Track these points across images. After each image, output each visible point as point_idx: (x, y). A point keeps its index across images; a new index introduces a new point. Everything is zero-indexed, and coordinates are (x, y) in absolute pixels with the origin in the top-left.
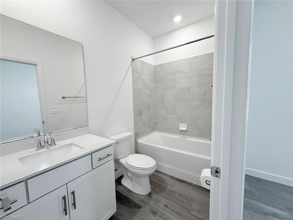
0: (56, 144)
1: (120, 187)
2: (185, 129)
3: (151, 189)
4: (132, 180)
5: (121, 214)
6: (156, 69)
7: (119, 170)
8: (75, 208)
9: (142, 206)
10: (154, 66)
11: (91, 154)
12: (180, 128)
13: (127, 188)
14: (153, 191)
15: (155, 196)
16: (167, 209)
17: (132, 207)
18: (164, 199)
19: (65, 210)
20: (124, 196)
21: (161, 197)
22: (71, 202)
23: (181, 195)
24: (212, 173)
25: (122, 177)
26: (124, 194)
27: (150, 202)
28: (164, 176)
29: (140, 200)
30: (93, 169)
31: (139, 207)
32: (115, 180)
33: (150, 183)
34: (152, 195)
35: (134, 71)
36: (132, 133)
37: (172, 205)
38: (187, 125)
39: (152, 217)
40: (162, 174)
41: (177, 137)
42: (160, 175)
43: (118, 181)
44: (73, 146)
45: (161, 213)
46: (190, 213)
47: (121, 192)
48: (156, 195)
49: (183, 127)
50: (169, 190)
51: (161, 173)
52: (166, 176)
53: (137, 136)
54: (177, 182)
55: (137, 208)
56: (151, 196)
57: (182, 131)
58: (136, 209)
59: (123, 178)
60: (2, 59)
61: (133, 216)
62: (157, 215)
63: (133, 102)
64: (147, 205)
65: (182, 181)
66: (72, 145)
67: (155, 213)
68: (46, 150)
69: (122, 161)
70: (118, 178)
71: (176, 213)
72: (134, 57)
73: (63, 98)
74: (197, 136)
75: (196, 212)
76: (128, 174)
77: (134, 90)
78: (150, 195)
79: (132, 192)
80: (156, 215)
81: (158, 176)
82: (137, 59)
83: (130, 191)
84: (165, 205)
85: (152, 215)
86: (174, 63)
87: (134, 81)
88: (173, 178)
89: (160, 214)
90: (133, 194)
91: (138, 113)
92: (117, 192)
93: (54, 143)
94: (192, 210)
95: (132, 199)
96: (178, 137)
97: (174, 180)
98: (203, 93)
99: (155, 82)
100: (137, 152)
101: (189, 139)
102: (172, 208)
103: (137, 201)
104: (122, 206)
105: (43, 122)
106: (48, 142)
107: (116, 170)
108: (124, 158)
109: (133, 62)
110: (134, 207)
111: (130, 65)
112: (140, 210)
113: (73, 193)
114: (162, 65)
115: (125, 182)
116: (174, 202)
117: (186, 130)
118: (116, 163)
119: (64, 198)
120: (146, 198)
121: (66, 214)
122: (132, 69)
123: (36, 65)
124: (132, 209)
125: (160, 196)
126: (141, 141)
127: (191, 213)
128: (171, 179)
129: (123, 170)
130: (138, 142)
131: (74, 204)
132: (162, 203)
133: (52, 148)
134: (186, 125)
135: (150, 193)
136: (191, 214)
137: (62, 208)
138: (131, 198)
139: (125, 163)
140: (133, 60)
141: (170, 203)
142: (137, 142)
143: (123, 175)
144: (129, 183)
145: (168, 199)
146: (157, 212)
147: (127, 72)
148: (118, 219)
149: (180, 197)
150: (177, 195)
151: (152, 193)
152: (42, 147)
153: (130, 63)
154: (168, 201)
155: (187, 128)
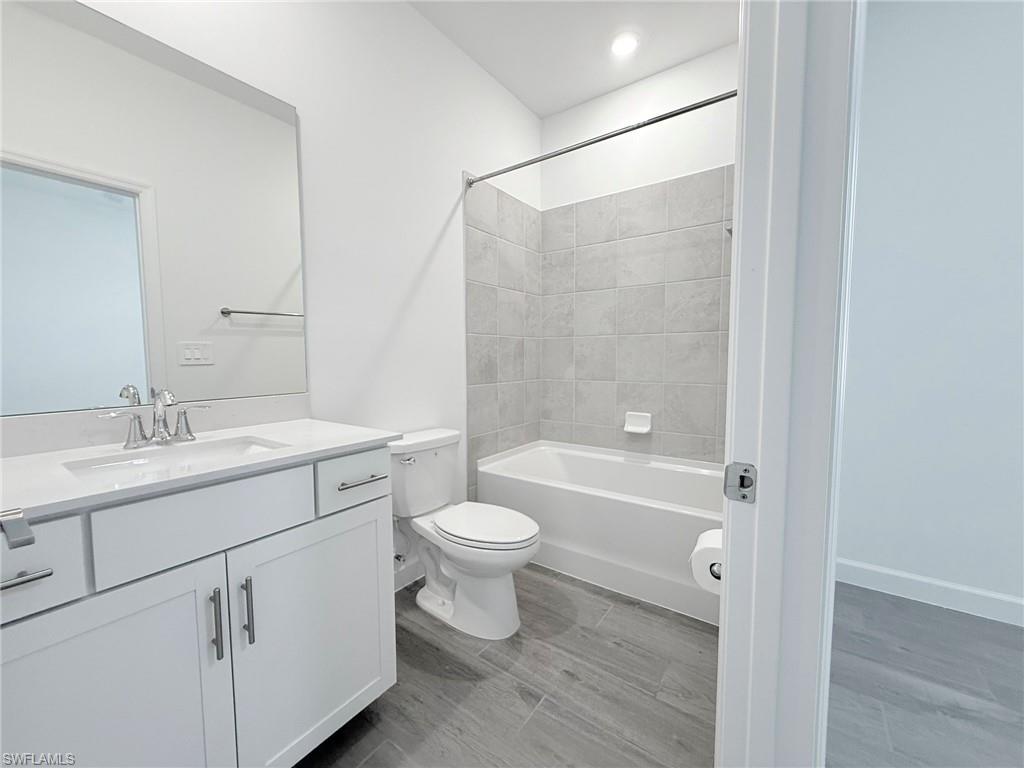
0: (195, 435)
1: (411, 616)
2: (645, 429)
3: (522, 624)
4: (454, 591)
5: (413, 696)
6: (548, 224)
7: (411, 561)
8: (252, 640)
9: (488, 673)
10: (542, 212)
11: (315, 463)
12: (629, 428)
13: (435, 619)
14: (526, 629)
15: (532, 644)
16: (576, 685)
17: (453, 676)
18: (564, 653)
19: (217, 642)
20: (427, 643)
21: (554, 649)
22: (238, 619)
23: (624, 644)
24: (728, 489)
25: (419, 585)
26: (427, 636)
27: (516, 664)
28: (568, 587)
29: (482, 656)
30: (316, 516)
31: (476, 676)
32: (396, 594)
33: (519, 606)
34: (524, 641)
35: (470, 223)
36: (457, 432)
37: (595, 673)
38: (653, 417)
39: (521, 707)
40: (560, 580)
41: (618, 458)
43: (407, 597)
45: (554, 697)
46: (654, 698)
47: (415, 630)
48: (539, 642)
49: (637, 423)
50: (583, 628)
52: (574, 585)
53: (476, 447)
54: (612, 605)
55: (470, 680)
56: (521, 643)
57: (634, 437)
58: (467, 684)
59: (423, 586)
61: (454, 703)
62: (538, 701)
64: (507, 670)
65: (632, 603)
67: (529, 696)
68: (159, 448)
70: (406, 588)
71: (605, 697)
72: (471, 172)
73: (225, 313)
74: (684, 455)
75: (677, 696)
76: (443, 569)
77: (468, 286)
78: (515, 641)
79: (452, 629)
80: (533, 701)
81: (545, 585)
82: (482, 179)
83: (445, 627)
84: (567, 672)
85: (519, 702)
86: (610, 201)
87: (472, 258)
88: (598, 591)
89: (552, 699)
90: (457, 638)
91: (482, 370)
92: (400, 630)
93: (189, 431)
94: (661, 690)
95: (452, 651)
96: (620, 459)
97: (600, 598)
98: (710, 304)
99: (544, 267)
100: (474, 496)
101: (658, 464)
102: (591, 683)
103: (474, 661)
104: (416, 672)
105: (153, 391)
106: (166, 425)
107: (398, 557)
108: (430, 516)
109: (470, 190)
110: (458, 674)
111: (458, 204)
112: (479, 684)
113: (247, 586)
114: (570, 208)
115: (430, 600)
116: (600, 665)
117: (648, 435)
118: (402, 532)
119: (215, 598)
120: (500, 651)
121: (220, 656)
122: (465, 213)
123: (134, 195)
124: (449, 681)
125: (548, 646)
126: (488, 466)
127: (657, 698)
128: (590, 595)
129: (426, 557)
130: (481, 469)
131: (249, 628)
132: (556, 667)
133: (180, 445)
134: (649, 415)
135: (517, 634)
136: (657, 700)
137: (206, 634)
138: (448, 648)
140: (470, 184)
141: (585, 667)
142: (477, 469)
143: (424, 578)
144: (444, 603)
145: (580, 656)
146: (540, 692)
147: (445, 229)
148: (401, 712)
149: (622, 650)
150: (610, 644)
151: (523, 635)
152: (144, 438)
153: (459, 194)
154: (578, 660)
155: (652, 427)
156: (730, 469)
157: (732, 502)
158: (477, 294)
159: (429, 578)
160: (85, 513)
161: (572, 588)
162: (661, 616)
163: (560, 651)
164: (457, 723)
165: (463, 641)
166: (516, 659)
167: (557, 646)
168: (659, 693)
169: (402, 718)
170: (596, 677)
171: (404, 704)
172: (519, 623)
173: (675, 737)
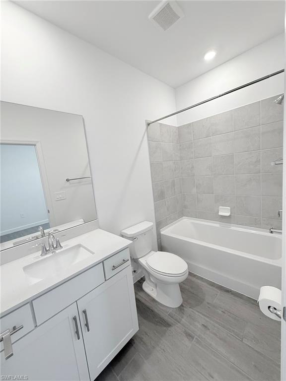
0: (62, 245)
1: (141, 294)
2: (228, 214)
3: (183, 301)
4: (156, 287)
5: (145, 333)
6: (181, 131)
7: (139, 271)
8: (88, 331)
9: (172, 323)
10: (178, 127)
11: (103, 262)
12: (220, 213)
13: (150, 296)
14: (185, 303)
15: (188, 310)
16: (208, 332)
17: (159, 324)
18: (203, 316)
19: (77, 332)
20: (148, 307)
21: (197, 313)
22: (83, 323)
23: (226, 312)
25: (142, 280)
26: (148, 304)
27: (183, 320)
28: (199, 282)
29: (169, 315)
30: (106, 280)
31: (168, 325)
33: (181, 290)
34: (185, 309)
35: (150, 139)
36: (152, 224)
37: (215, 327)
38: (231, 209)
39: (186, 341)
40: (197, 278)
41: (216, 225)
42: (194, 279)
43: (139, 285)
44: (81, 248)
45: (199, 337)
46: (242, 341)
47: (143, 301)
48: (190, 309)
49: (225, 212)
50: (208, 303)
51: (195, 276)
52: (202, 281)
53: (159, 225)
54: (219, 292)
55: (165, 326)
56: (183, 310)
57: (223, 217)
58: (165, 328)
59: (144, 281)
62: (193, 339)
63: (152, 181)
64: (179, 322)
65: (228, 291)
66: (79, 246)
67: (189, 336)
68: (51, 254)
69: (142, 261)
70: (138, 281)
71: (221, 339)
72: (149, 120)
73: (68, 180)
74: (246, 225)
75: (252, 341)
76: (152, 279)
77: (151, 165)
78: (181, 308)
80: (191, 339)
82: (153, 122)
83: (154, 300)
84: (203, 325)
85: (186, 339)
86: (207, 120)
87: (152, 153)
88: (212, 284)
90: (159, 305)
91: (159, 196)
92: (137, 300)
93: (60, 245)
95: (158, 312)
97: (214, 288)
98: (256, 162)
99: (180, 149)
100: (161, 248)
101: (234, 228)
102: (215, 332)
103: (166, 318)
104: (145, 321)
105: (48, 211)
106: (53, 246)
107: (135, 271)
108: (145, 257)
109: (149, 127)
110: (161, 323)
111: (145, 133)
112: (169, 329)
113: (84, 312)
114: (189, 124)
115: (147, 287)
116: (217, 322)
117: (230, 216)
118: (135, 262)
119: (75, 319)
120: (176, 313)
121: (79, 338)
122: (148, 137)
123: (35, 145)
124: (158, 326)
125: (195, 312)
126: (166, 231)
127: (243, 341)
130: (162, 233)
131: (87, 325)
132: (199, 322)
133: (57, 252)
134: (229, 208)
135: (182, 305)
136: (244, 343)
137: (73, 330)
138: (156, 310)
139: (145, 265)
140: (149, 124)
141: (211, 323)
142: (160, 234)
143: (144, 277)
144: (153, 290)
145: (208, 317)
146: (193, 335)
147: (142, 141)
148: (141, 339)
149: (225, 315)
150: (220, 312)
151: (184, 306)
152: (47, 251)
153: (145, 129)
154: (208, 319)
155: (231, 213)
158: (155, 167)
159: (147, 279)
160: (31, 302)
161: (203, 283)
162: (241, 298)
163: (200, 315)
164: (162, 347)
165: (162, 308)
166: (183, 317)
167: (198, 312)
168: (244, 339)
169: (142, 343)
170: (216, 328)
171: (142, 336)
172: (182, 300)
173: (253, 363)
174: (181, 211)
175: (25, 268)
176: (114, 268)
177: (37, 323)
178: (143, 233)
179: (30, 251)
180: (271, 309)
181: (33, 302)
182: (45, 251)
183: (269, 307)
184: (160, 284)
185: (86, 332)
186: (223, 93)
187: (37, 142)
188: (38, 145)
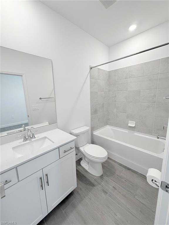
0: (35, 137)
1: (79, 167)
2: (134, 126)
4: (88, 163)
5: (80, 189)
6: (110, 74)
7: (79, 154)
9: (96, 185)
10: (109, 71)
11: (59, 148)
12: (129, 125)
13: (84, 169)
15: (105, 178)
16: (116, 191)
17: (88, 184)
18: (113, 182)
19: (42, 186)
20: (83, 175)
21: (110, 180)
22: (45, 181)
24: (162, 187)
26: (83, 173)
27: (102, 183)
28: (113, 163)
29: (94, 180)
30: (60, 158)
31: (93, 185)
32: (76, 161)
33: (102, 167)
34: (104, 177)
35: (91, 77)
36: (89, 128)
37: (120, 188)
38: (136, 123)
40: (112, 161)
42: (110, 161)
43: (78, 162)
44: (47, 139)
46: (134, 197)
47: (80, 171)
48: (107, 178)
49: (132, 124)
50: (117, 175)
51: (111, 159)
52: (115, 163)
53: (93, 129)
54: (124, 169)
55: (92, 186)
56: (103, 178)
57: (130, 127)
58: (91, 187)
59: (82, 160)
60: (1, 73)
61: (88, 191)
62: (107, 194)
63: (91, 103)
64: (100, 184)
65: (129, 169)
66: (45, 138)
67: (105, 192)
68: (29, 141)
69: (81, 149)
70: (78, 160)
71: (122, 195)
72: (92, 65)
73: (40, 99)
74: (144, 133)
75: (140, 198)
76: (86, 159)
77: (91, 93)
78: (102, 177)
79: (88, 172)
80: (106, 194)
81: (109, 162)
82: (94, 67)
83: (86, 171)
84: (114, 187)
85: (103, 194)
86: (127, 68)
87: (92, 86)
88: (121, 165)
89: (110, 194)
90: (89, 174)
91: (94, 112)
92: (77, 171)
93: (34, 137)
94: (136, 195)
96: (127, 132)
97: (121, 167)
98: (153, 96)
99: (109, 85)
100: (93, 142)
101: (136, 134)
102: (119, 191)
103: (92, 181)
104: (81, 182)
105: (28, 116)
106: (30, 136)
107: (77, 154)
108: (83, 147)
109: (91, 70)
110: (90, 184)
111: (88, 74)
112: (94, 187)
113: (47, 175)
114: (116, 70)
115: (83, 164)
116: (121, 186)
117: (134, 127)
118: (77, 149)
119: (41, 178)
120: (98, 179)
121: (43, 189)
123: (22, 76)
124: (88, 186)
125: (109, 179)
126: (96, 133)
127: (135, 197)
128: (118, 166)
130: (94, 133)
131: (48, 182)
132: (111, 185)
133: (32, 140)
135: (102, 175)
137: (40, 185)
138: (87, 177)
139: (83, 151)
140: (91, 68)
141: (118, 186)
142: (93, 134)
144: (86, 165)
145: (116, 183)
146: (107, 192)
147: (86, 79)
148: (78, 192)
149: (126, 182)
150: (124, 181)
151: (103, 175)
152: (26, 139)
153: (89, 71)
154: (116, 184)
155: (135, 125)
156: (163, 183)
157: (163, 191)
158: (93, 94)
159: (83, 159)
160: (16, 168)
161: (115, 164)
162: (136, 174)
163: (112, 181)
164: (89, 197)
165: (90, 175)
166: (102, 182)
167: (111, 179)
168: (136, 196)
169: (78, 194)
170: (120, 189)
171: (78, 190)
172: (102, 172)
173: (140, 209)
174: (106, 122)
175: (13, 148)
176: (65, 152)
177: (19, 179)
178: (83, 133)
179: (17, 139)
180: (153, 181)
181: (18, 168)
182: (25, 139)
183: (152, 180)
184: (91, 162)
185: (47, 186)
186: (139, 52)
187: (24, 74)
188: (24, 76)
